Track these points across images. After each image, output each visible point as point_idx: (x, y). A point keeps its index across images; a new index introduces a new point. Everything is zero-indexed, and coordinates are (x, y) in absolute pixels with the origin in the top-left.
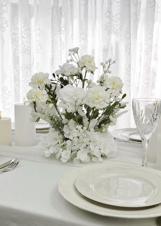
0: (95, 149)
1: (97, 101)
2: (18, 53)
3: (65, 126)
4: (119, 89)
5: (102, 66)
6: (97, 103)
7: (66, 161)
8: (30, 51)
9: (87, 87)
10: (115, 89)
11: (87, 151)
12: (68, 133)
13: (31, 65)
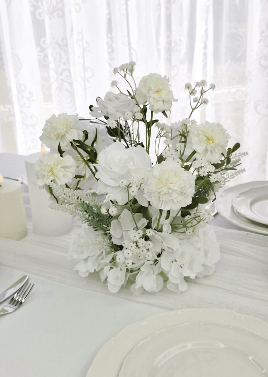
0: (171, 267)
1: (165, 198)
2: (40, 15)
3: (114, 222)
4: (219, 150)
5: (187, 92)
6: (167, 200)
7: (116, 290)
8: (62, 10)
9: (157, 137)
10: (211, 151)
11: (157, 271)
12: (119, 236)
13: (66, 38)
